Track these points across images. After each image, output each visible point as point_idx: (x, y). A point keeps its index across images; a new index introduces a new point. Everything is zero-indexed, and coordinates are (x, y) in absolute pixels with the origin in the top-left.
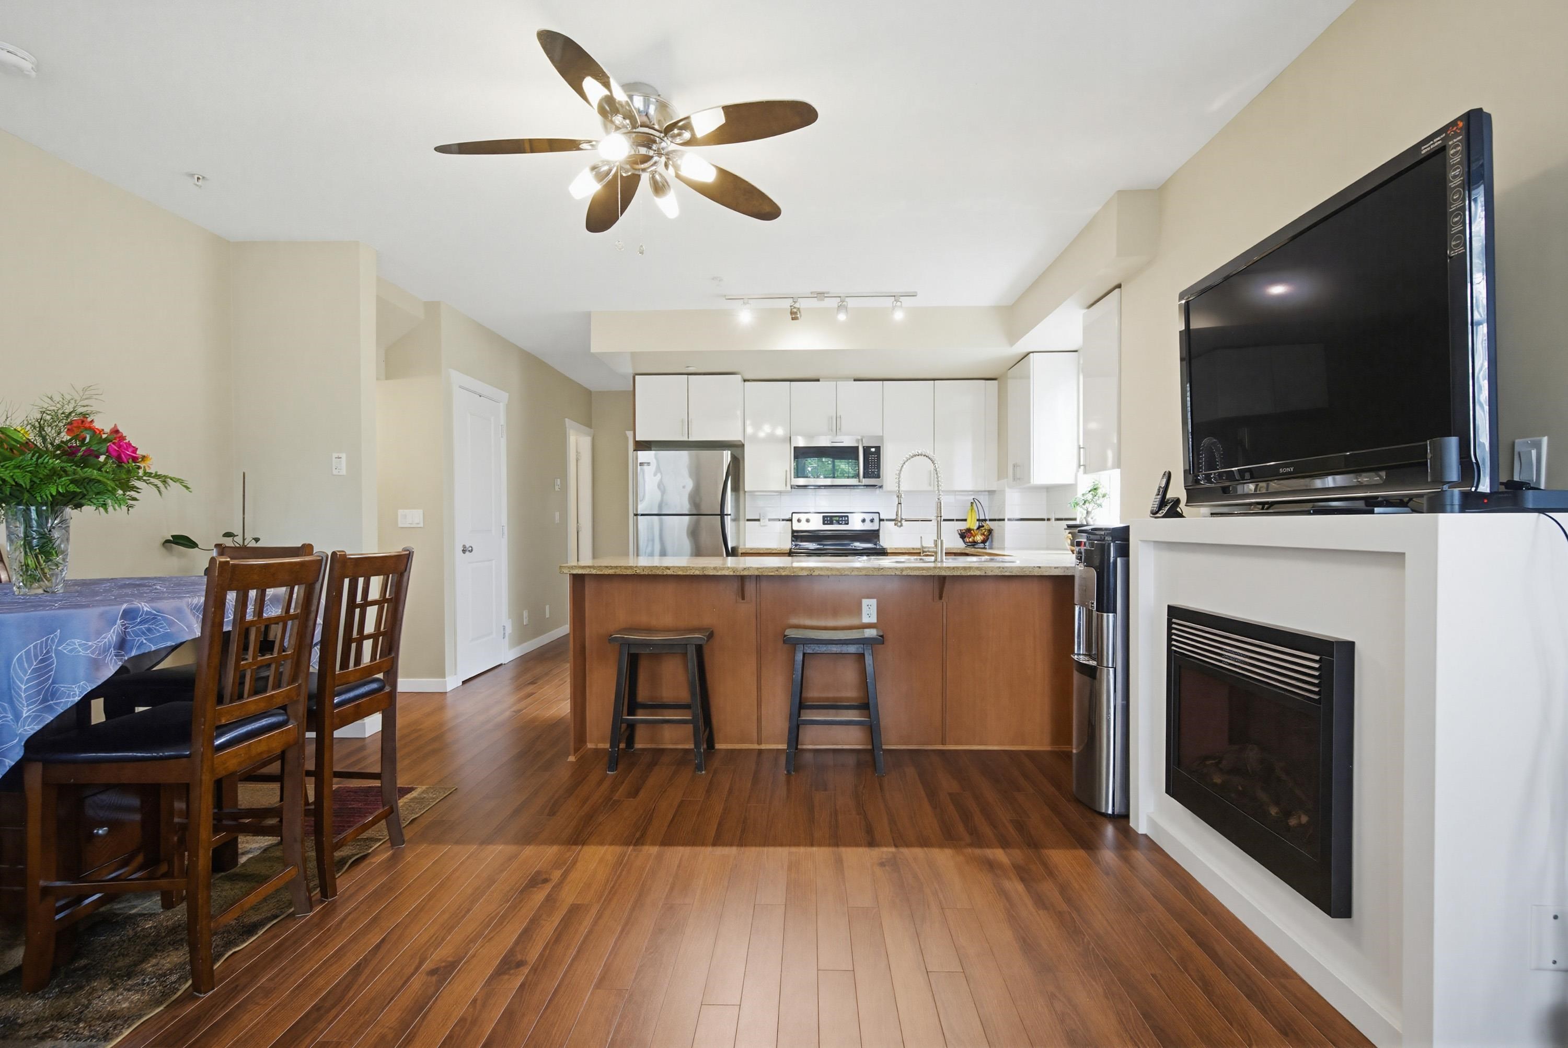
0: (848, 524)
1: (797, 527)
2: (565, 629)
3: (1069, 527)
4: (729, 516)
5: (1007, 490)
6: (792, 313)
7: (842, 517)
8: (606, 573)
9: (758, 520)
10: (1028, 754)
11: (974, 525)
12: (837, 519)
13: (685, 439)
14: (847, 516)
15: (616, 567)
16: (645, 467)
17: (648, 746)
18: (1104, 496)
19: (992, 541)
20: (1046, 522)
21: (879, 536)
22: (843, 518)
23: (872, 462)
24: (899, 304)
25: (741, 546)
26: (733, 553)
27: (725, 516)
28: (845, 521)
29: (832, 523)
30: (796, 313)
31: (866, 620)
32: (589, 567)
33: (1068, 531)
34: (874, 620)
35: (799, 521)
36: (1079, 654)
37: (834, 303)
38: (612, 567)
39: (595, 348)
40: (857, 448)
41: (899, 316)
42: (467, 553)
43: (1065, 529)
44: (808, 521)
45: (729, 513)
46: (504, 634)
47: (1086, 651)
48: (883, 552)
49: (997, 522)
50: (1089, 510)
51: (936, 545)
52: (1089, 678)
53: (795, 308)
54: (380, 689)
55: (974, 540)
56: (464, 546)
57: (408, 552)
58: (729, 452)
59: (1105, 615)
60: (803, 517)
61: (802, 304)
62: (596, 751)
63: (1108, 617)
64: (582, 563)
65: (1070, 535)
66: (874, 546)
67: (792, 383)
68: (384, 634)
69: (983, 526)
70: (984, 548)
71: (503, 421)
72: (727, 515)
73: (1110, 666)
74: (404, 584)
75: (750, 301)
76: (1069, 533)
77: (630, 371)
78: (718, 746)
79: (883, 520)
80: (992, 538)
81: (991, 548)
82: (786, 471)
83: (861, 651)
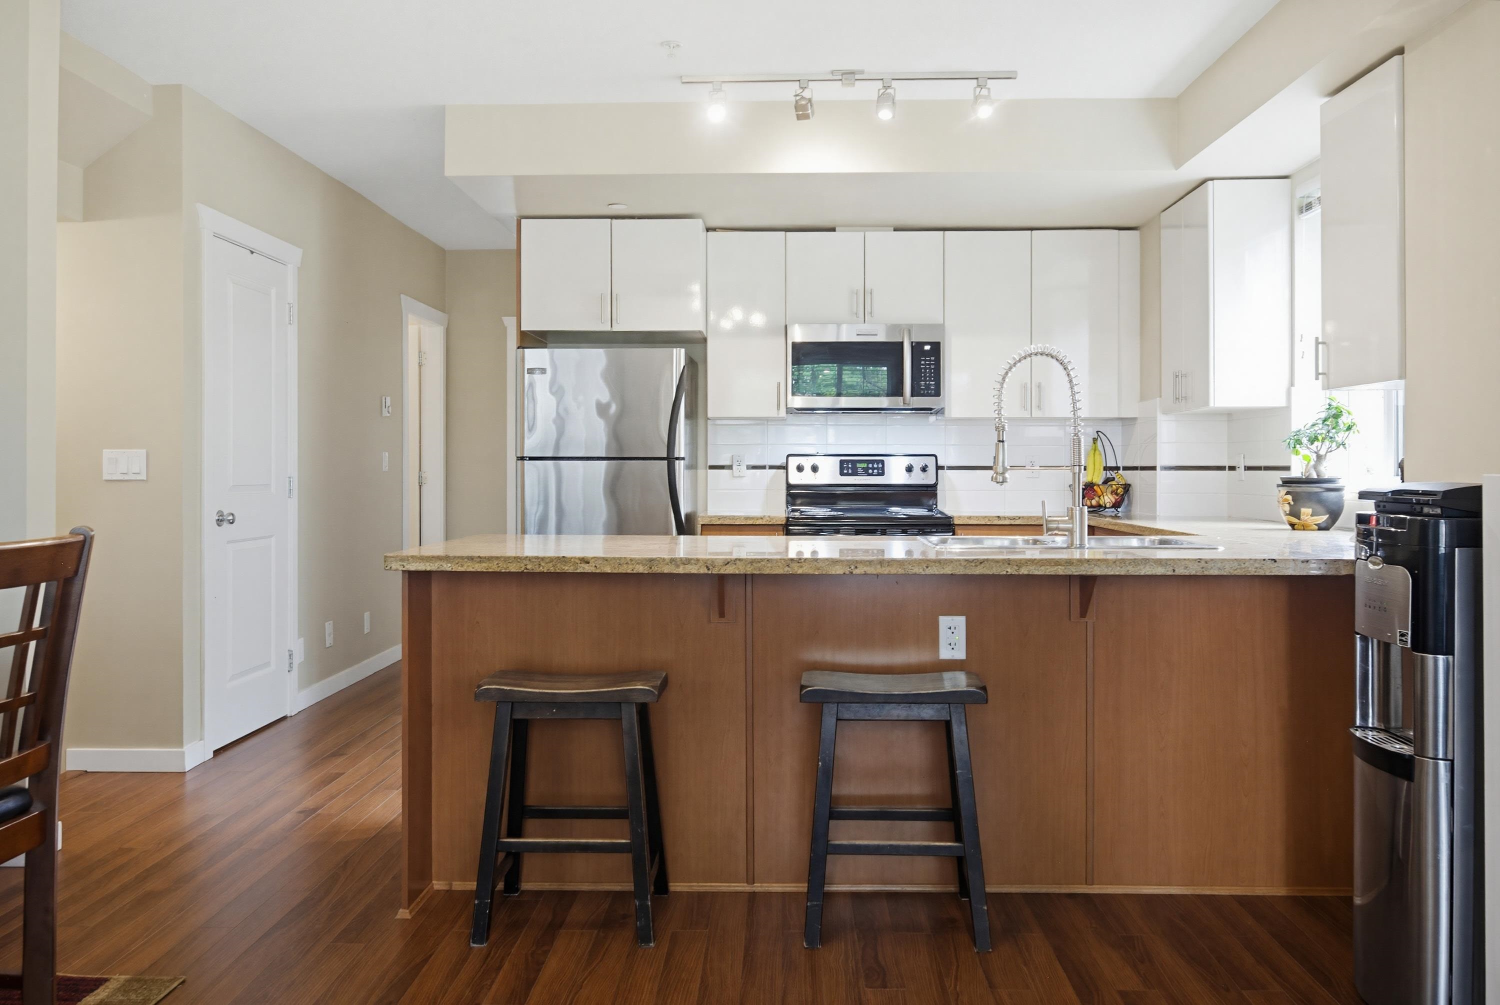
0: (882, 474)
1: (796, 478)
2: (394, 653)
3: (1287, 482)
4: (682, 462)
5: (1160, 417)
6: (797, 107)
7: (873, 462)
8: (470, 569)
9: (730, 467)
10: (1242, 900)
11: (1098, 478)
12: (865, 465)
13: (607, 328)
14: (883, 462)
15: (490, 559)
16: (537, 377)
17: (547, 886)
18: (1349, 428)
19: (1130, 503)
20: (1227, 472)
21: (936, 495)
22: (876, 465)
23: (925, 369)
24: (984, 92)
25: (700, 514)
26: (685, 527)
27: (677, 462)
28: (878, 468)
29: (855, 473)
30: (804, 108)
31: (945, 654)
32: (439, 558)
33: (1284, 490)
34: (960, 654)
35: (800, 469)
36: (1364, 728)
37: (871, 90)
38: (481, 559)
39: (451, 170)
40: (901, 344)
41: (985, 112)
42: (225, 524)
43: (1279, 486)
44: (815, 469)
45: (682, 455)
46: (291, 664)
47: (1379, 721)
48: (946, 526)
49: (1139, 472)
50: (1322, 452)
51: (1072, 518)
52: (1388, 774)
53: (803, 98)
54: (23, 810)
55: (1098, 502)
56: (220, 514)
57: (81, 538)
58: (683, 350)
59: (1430, 657)
60: (807, 463)
61: (817, 92)
62: (450, 893)
63: (1436, 662)
64: (427, 551)
65: (1289, 497)
66: (930, 513)
67: (789, 234)
68: (28, 702)
69: (1113, 479)
70: (1116, 517)
71: (291, 295)
72: (678, 459)
73: (1441, 756)
74: (74, 599)
75: (725, 87)
76: (1288, 493)
77: (511, 210)
78: (676, 886)
79: (942, 468)
80: (1129, 498)
81: (1129, 517)
82: (779, 384)
83: (944, 716)
